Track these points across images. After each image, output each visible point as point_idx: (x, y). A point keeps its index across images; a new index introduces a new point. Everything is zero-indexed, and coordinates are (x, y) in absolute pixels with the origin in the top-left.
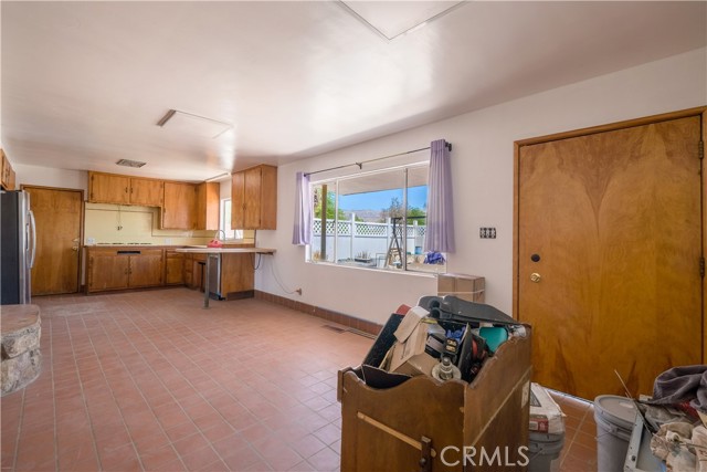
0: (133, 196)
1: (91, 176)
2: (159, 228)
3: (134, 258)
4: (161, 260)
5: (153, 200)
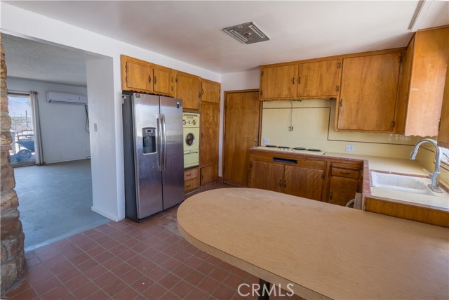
4: (323, 177)
5: (325, 89)
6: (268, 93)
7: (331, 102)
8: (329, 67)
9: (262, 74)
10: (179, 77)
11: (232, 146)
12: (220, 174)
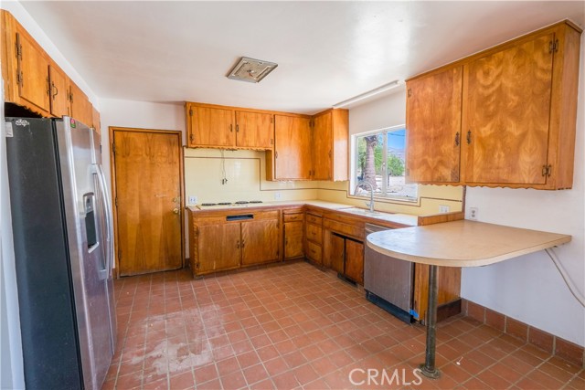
0: (240, 135)
1: (189, 109)
2: (269, 178)
3: (247, 224)
9: (188, 113)
10: (73, 92)
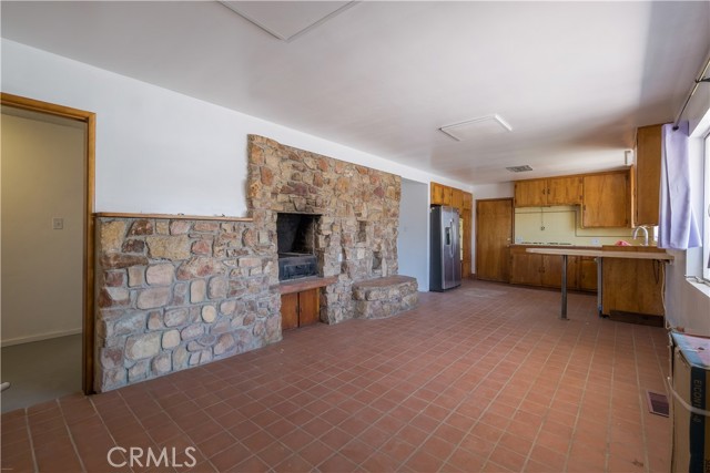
0: (550, 198)
1: (516, 184)
2: (581, 227)
5: (571, 198)
6: (522, 199)
7: (576, 207)
8: (572, 183)
9: (516, 186)
10: (454, 191)
11: (485, 246)
12: (473, 271)
